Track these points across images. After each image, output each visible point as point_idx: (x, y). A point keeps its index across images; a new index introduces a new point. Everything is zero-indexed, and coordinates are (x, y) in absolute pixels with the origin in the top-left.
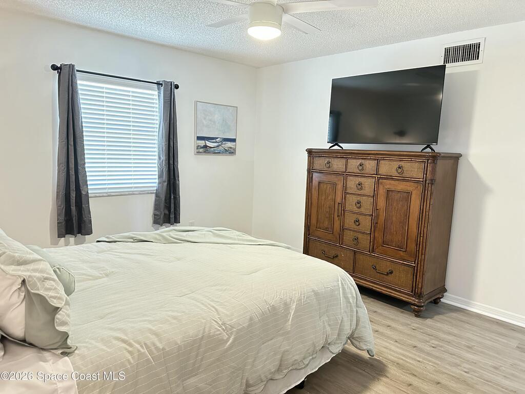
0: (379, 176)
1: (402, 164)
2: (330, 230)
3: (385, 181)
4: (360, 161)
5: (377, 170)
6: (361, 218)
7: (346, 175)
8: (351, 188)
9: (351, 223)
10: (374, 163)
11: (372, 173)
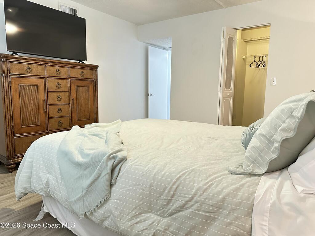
0: (71, 78)
1: (83, 70)
2: (37, 123)
3: (75, 81)
4: (56, 68)
5: (69, 74)
6: (62, 107)
7: (47, 78)
8: (52, 88)
9: (54, 113)
10: (66, 69)
11: (66, 76)
